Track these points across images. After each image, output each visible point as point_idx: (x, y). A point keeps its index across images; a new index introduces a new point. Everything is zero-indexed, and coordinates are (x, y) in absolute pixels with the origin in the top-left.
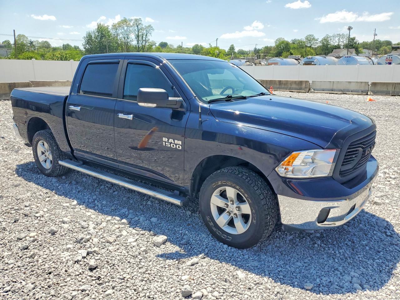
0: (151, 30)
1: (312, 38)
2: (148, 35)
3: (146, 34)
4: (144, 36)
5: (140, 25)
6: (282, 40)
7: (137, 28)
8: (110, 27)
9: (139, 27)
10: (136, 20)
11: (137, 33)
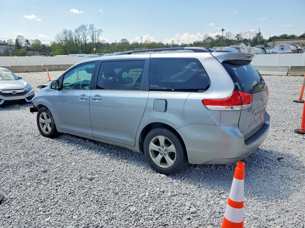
0: (102, 32)
1: (230, 34)
2: (99, 36)
3: (98, 35)
4: (97, 36)
5: (94, 28)
6: (208, 36)
7: (92, 30)
8: (73, 31)
9: (93, 30)
10: (91, 25)
11: (92, 35)
